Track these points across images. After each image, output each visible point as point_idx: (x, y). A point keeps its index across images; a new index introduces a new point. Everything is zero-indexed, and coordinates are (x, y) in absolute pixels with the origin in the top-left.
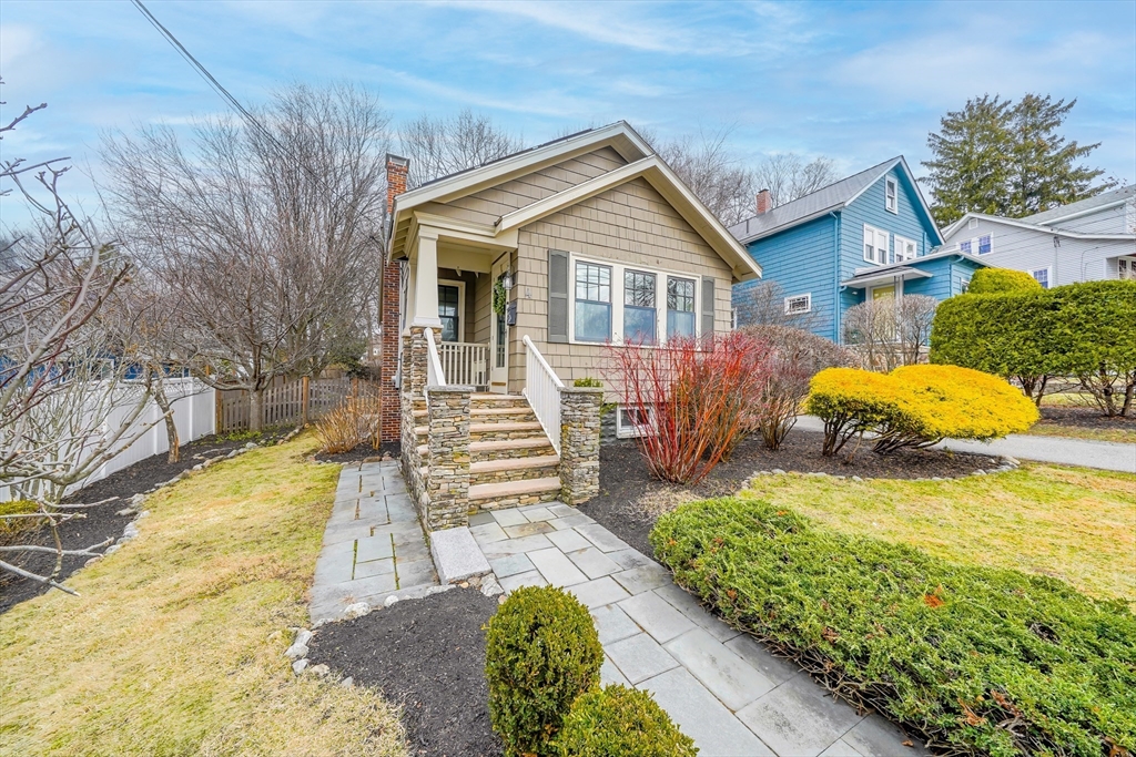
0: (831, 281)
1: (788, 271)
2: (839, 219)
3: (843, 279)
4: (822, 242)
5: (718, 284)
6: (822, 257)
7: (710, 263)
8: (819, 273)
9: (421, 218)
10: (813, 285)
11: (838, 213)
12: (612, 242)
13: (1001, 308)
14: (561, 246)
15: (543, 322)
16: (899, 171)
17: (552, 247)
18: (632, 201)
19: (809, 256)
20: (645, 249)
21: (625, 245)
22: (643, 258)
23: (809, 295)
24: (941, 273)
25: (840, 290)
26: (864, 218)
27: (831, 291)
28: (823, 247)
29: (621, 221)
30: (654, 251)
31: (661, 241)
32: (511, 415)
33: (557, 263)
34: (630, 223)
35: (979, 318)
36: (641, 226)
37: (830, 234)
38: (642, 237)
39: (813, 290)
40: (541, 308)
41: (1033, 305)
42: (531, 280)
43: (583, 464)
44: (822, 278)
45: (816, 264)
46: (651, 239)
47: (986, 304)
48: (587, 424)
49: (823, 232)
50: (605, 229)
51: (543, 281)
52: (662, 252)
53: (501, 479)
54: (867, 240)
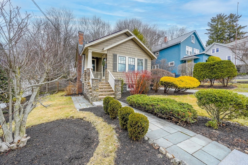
0: (178, 59)
1: (169, 56)
2: (180, 45)
3: (181, 58)
4: (177, 50)
5: (148, 60)
6: (177, 53)
7: (146, 56)
8: (176, 57)
9: (89, 48)
10: (175, 60)
11: (180, 44)
12: (126, 52)
13: (205, 65)
14: (116, 53)
15: (112, 68)
16: (194, 34)
17: (114, 53)
18: (130, 44)
19: (174, 53)
20: (133, 53)
21: (128, 52)
22: (132, 55)
23: (174, 62)
24: (201, 57)
25: (180, 61)
26: (186, 45)
27: (178, 61)
28: (177, 51)
29: (128, 48)
30: (135, 54)
31: (136, 52)
32: (106, 85)
33: (115, 56)
34: (130, 48)
35: (201, 67)
36: (132, 49)
37: (178, 48)
38: (132, 51)
39: (175, 61)
40: (112, 65)
41: (210, 65)
42: (110, 60)
43: (118, 92)
44: (176, 58)
45: (175, 55)
46: (134, 51)
47: (202, 65)
48: (119, 85)
49: (177, 48)
50: (124, 50)
51: (112, 60)
52: (136, 54)
53: (104, 95)
54: (187, 49)
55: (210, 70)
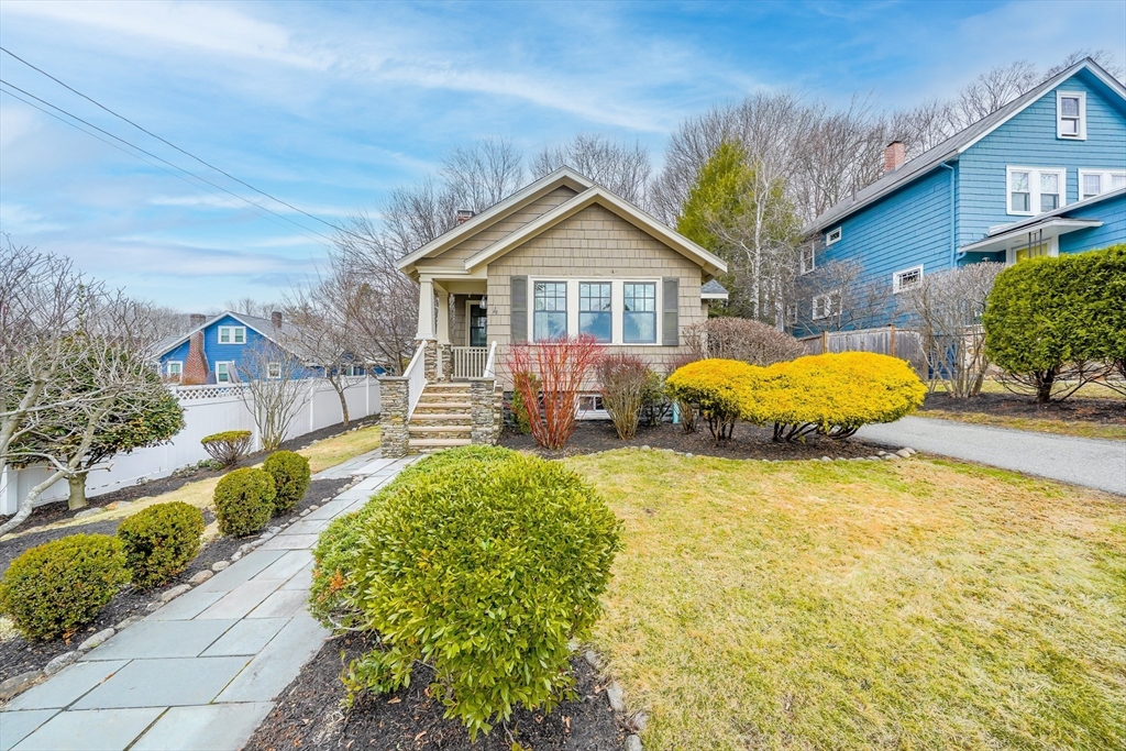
0: (946, 247)
1: (896, 241)
2: (957, 170)
3: (962, 243)
4: (936, 200)
5: (683, 282)
6: (936, 219)
7: (674, 264)
8: (933, 240)
9: (421, 269)
10: (925, 254)
11: (954, 163)
12: (565, 262)
13: (1064, 273)
14: (521, 272)
15: (508, 330)
16: (1084, 79)
17: (514, 274)
18: (586, 225)
19: (920, 220)
20: (599, 263)
21: (579, 262)
22: (598, 271)
23: (921, 267)
24: (1116, 218)
25: (958, 257)
26: (1006, 159)
27: (947, 260)
28: (938, 206)
29: (575, 244)
30: (610, 263)
31: (616, 254)
33: (518, 284)
34: (584, 244)
35: (1036, 288)
36: (596, 244)
37: (946, 190)
38: (596, 253)
39: (926, 260)
40: (507, 320)
41: (1106, 267)
42: (498, 300)
43: (478, 429)
44: (936, 244)
45: (929, 228)
46: (606, 253)
47: (1046, 270)
48: (481, 402)
49: (938, 187)
50: (560, 253)
51: (507, 301)
52: (618, 263)
53: (442, 437)
54: (1011, 184)
55: (1102, 304)
